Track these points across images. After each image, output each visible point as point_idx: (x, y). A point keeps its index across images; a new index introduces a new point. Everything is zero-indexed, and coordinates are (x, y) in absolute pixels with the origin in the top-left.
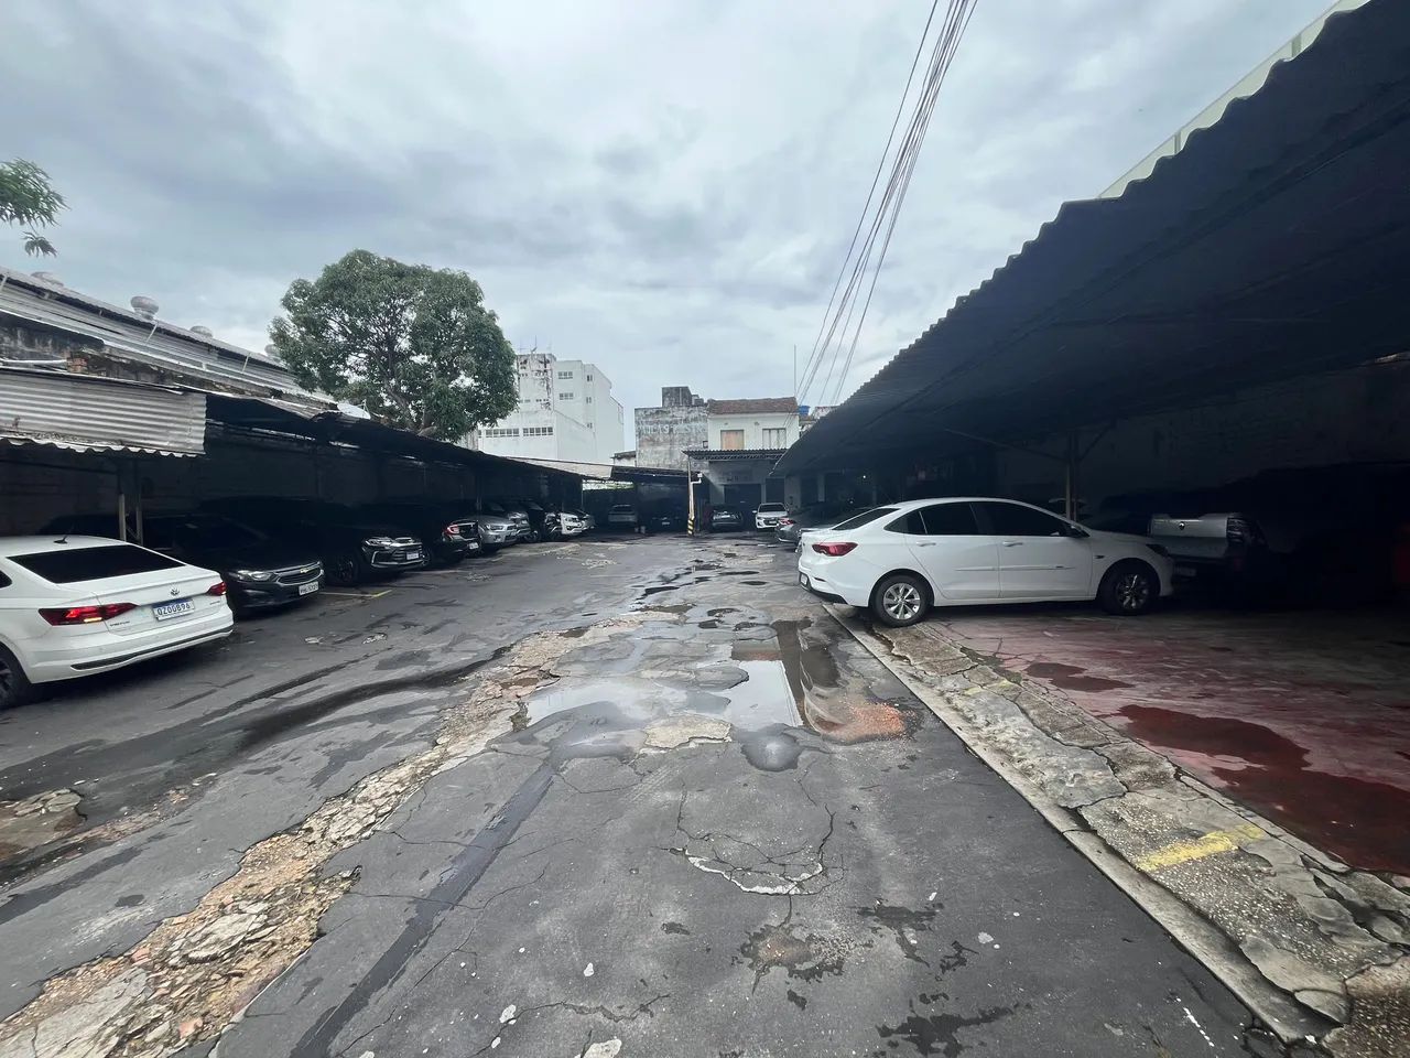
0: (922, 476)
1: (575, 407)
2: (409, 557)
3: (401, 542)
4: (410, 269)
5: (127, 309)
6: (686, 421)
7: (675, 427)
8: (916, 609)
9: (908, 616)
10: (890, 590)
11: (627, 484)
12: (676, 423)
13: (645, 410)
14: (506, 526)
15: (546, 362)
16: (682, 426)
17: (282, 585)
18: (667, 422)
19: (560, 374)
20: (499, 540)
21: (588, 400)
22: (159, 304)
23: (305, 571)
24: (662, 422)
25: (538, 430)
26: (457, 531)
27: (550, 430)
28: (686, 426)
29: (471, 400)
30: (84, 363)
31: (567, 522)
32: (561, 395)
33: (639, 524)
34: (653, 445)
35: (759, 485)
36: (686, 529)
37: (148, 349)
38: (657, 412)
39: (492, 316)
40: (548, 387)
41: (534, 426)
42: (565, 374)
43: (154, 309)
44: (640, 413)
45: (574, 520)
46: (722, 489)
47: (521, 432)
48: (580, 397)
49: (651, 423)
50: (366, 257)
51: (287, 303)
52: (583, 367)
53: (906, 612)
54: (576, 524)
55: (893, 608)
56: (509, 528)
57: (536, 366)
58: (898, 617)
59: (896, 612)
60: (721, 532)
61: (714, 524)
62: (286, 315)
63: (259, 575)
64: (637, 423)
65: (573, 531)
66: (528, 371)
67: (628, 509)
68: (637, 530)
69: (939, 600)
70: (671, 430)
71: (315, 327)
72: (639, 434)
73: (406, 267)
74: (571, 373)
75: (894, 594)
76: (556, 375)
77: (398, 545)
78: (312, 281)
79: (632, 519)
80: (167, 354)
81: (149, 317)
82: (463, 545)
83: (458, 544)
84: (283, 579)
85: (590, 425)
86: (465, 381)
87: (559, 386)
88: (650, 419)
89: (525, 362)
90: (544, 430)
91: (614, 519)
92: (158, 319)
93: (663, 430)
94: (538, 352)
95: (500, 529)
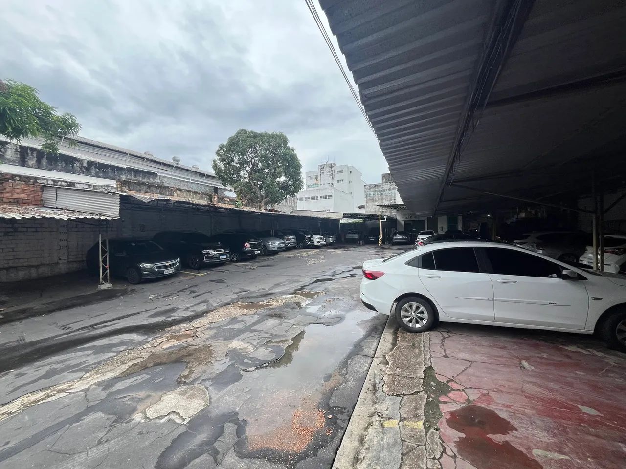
0: (523, 215)
1: (344, 186)
2: (221, 257)
3: (217, 251)
4: (259, 134)
5: (170, 161)
6: (389, 189)
7: (384, 193)
8: (424, 322)
9: (418, 326)
10: (406, 306)
11: (360, 220)
12: (384, 190)
13: (369, 185)
14: (278, 243)
15: (332, 167)
16: (388, 192)
17: (156, 270)
18: (380, 191)
19: (338, 171)
20: (274, 249)
21: (350, 182)
22: (181, 159)
23: (168, 264)
24: (377, 191)
25: (326, 196)
26: (249, 245)
27: (331, 196)
28: (389, 192)
29: (284, 187)
30: (120, 183)
31: (317, 239)
32: (338, 181)
33: (360, 240)
34: (373, 202)
35: (423, 221)
36: (378, 243)
37: (172, 175)
38: (375, 186)
39: (293, 150)
40: (333, 177)
41: (324, 195)
42: (340, 171)
43: (178, 161)
44: (367, 187)
45: (321, 238)
46: (403, 223)
47: (319, 198)
48: (346, 181)
49: (373, 191)
50: (244, 132)
51: (218, 154)
52: (348, 167)
53: (417, 322)
54: (322, 241)
55: (408, 319)
56: (279, 244)
57: (327, 169)
58: (411, 325)
59: (410, 321)
60: (396, 245)
61: (394, 241)
62: (217, 158)
63: (148, 266)
64: (366, 192)
65: (320, 244)
66: (325, 171)
67: (356, 233)
68: (358, 242)
69: (443, 318)
70: (382, 194)
71: (228, 161)
72: (367, 197)
73: (258, 133)
74: (342, 171)
75: (409, 309)
76: (336, 172)
77: (216, 252)
78: (225, 144)
79: (356, 237)
80: (178, 177)
81: (177, 164)
82: (252, 252)
83: (249, 251)
84: (157, 268)
85: (351, 193)
86: (283, 179)
87: (338, 177)
88: (372, 190)
89: (323, 168)
90: (329, 196)
91: (349, 237)
92: (180, 164)
93: (378, 194)
94: (329, 163)
95: (275, 244)
